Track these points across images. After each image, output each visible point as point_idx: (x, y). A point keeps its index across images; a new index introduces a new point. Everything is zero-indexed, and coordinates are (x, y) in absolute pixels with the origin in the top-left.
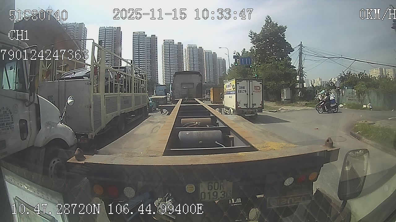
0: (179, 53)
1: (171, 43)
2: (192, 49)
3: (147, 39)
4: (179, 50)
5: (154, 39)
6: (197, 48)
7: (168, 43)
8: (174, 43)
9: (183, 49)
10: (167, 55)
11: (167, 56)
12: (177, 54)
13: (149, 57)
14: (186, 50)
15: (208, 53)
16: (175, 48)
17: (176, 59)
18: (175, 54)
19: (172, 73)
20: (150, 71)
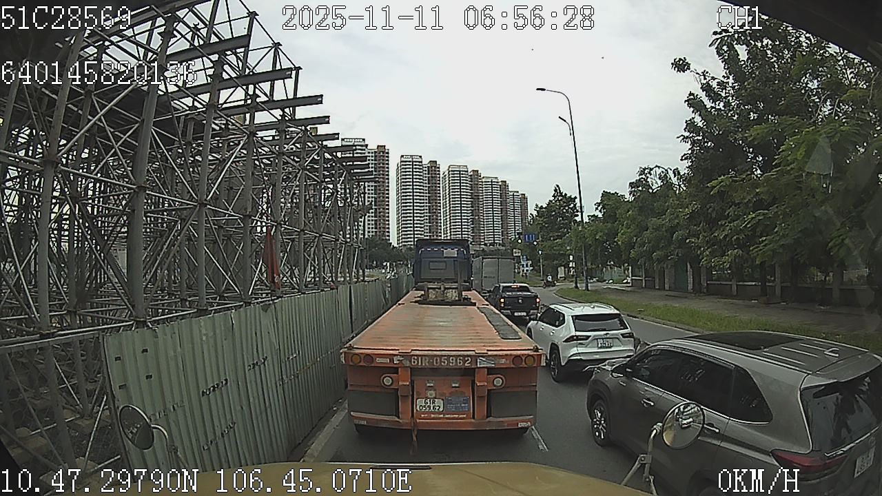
0: (431, 182)
1: (416, 162)
2: (458, 173)
3: (369, 153)
4: (432, 177)
5: (382, 153)
6: (467, 171)
7: (410, 161)
8: (422, 162)
9: (439, 174)
10: (408, 187)
11: (409, 189)
12: (427, 185)
13: (372, 190)
14: (445, 176)
15: (492, 182)
16: (424, 172)
17: (425, 195)
18: (425, 185)
19: (417, 224)
20: (373, 218)
